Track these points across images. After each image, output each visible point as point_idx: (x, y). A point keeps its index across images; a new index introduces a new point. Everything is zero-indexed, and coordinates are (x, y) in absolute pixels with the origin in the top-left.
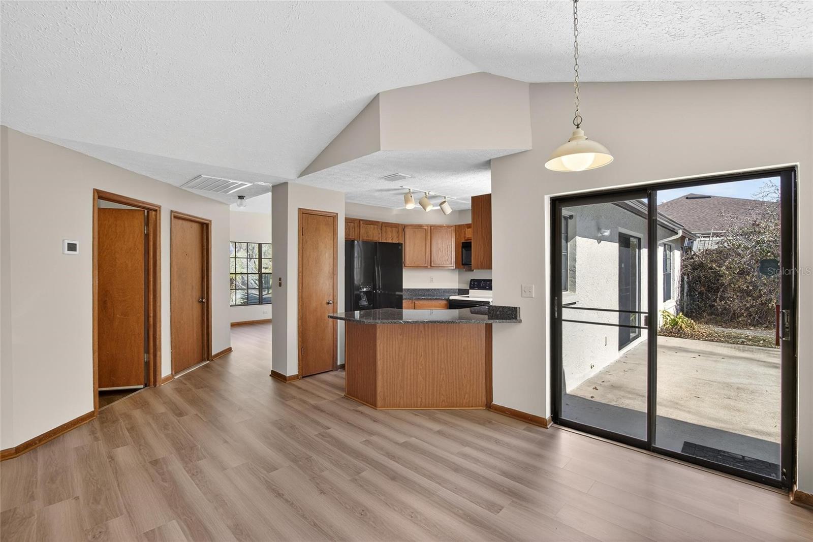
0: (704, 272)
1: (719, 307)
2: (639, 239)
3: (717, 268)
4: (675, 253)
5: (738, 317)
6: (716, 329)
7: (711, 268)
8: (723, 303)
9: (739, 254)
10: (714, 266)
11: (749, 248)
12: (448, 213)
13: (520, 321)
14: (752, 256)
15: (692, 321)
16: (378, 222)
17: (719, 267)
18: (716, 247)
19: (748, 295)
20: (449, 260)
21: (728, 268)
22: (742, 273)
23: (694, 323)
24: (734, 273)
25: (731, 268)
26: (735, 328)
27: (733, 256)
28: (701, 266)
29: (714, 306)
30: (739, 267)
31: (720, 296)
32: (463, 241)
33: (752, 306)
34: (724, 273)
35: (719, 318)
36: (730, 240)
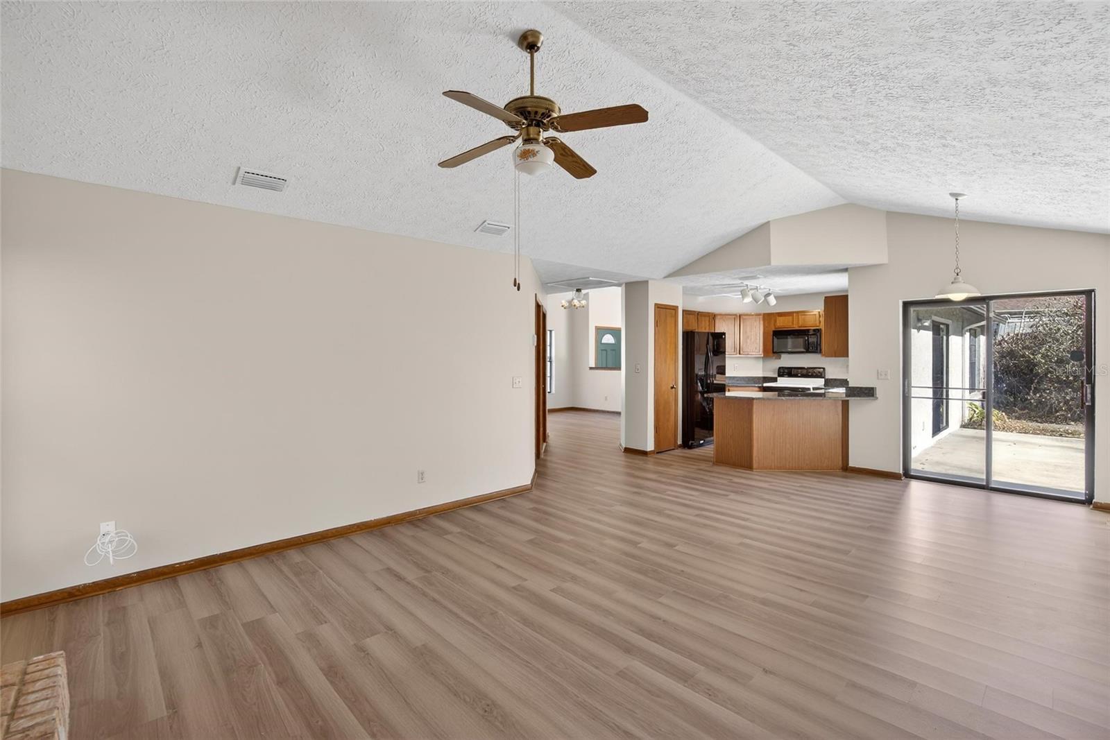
0: (1015, 360)
1: (1032, 401)
2: (947, 326)
3: (1032, 357)
4: (981, 339)
5: (1057, 412)
6: (1030, 424)
7: (1023, 356)
8: (1038, 395)
9: (1058, 340)
10: (1027, 353)
11: (1069, 334)
12: (773, 304)
13: (877, 398)
14: (1073, 342)
15: (1004, 414)
16: (695, 312)
17: (1033, 354)
18: (1029, 331)
19: (1068, 387)
20: (758, 349)
21: (1044, 356)
22: (1061, 362)
23: (1006, 417)
24: (1052, 362)
25: (1048, 356)
26: (1052, 422)
27: (1050, 342)
28: (1011, 354)
29: (1027, 399)
30: (1057, 355)
31: (1035, 388)
32: (774, 329)
33: (1072, 399)
34: (1040, 361)
35: (1033, 414)
36: (1046, 324)
